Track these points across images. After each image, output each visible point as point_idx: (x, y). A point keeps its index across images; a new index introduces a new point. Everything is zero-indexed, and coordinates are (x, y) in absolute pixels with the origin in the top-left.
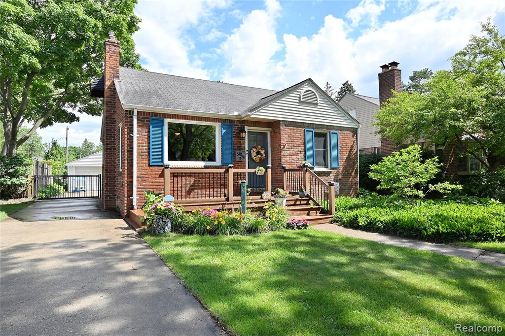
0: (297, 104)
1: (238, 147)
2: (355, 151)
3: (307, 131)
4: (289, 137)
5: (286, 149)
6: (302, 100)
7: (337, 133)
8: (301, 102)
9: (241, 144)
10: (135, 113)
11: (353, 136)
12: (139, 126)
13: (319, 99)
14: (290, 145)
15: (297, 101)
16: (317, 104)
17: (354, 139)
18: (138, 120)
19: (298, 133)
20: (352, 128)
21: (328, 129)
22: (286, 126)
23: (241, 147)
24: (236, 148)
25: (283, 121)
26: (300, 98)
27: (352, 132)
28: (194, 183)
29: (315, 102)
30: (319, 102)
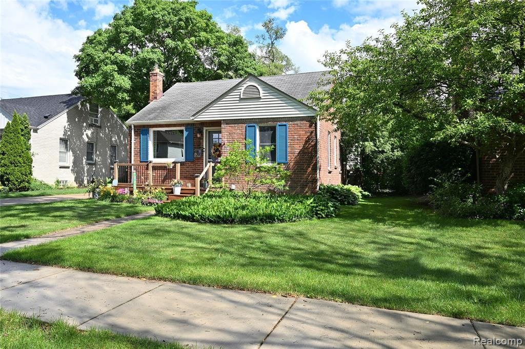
0: (238, 102)
1: (198, 145)
2: (313, 143)
3: (248, 126)
4: (229, 134)
5: (226, 146)
6: (242, 97)
7: (286, 125)
8: (241, 99)
9: (201, 143)
10: (133, 127)
11: (310, 126)
12: (135, 135)
13: (261, 92)
14: (231, 142)
15: (238, 99)
16: (260, 98)
17: (312, 129)
18: (135, 132)
19: (239, 129)
20: (308, 117)
21: (274, 122)
22: (227, 124)
23: (200, 145)
24: (196, 146)
25: (224, 120)
26: (240, 95)
27: (309, 121)
28: (166, 175)
29: (258, 96)
30: (261, 95)
